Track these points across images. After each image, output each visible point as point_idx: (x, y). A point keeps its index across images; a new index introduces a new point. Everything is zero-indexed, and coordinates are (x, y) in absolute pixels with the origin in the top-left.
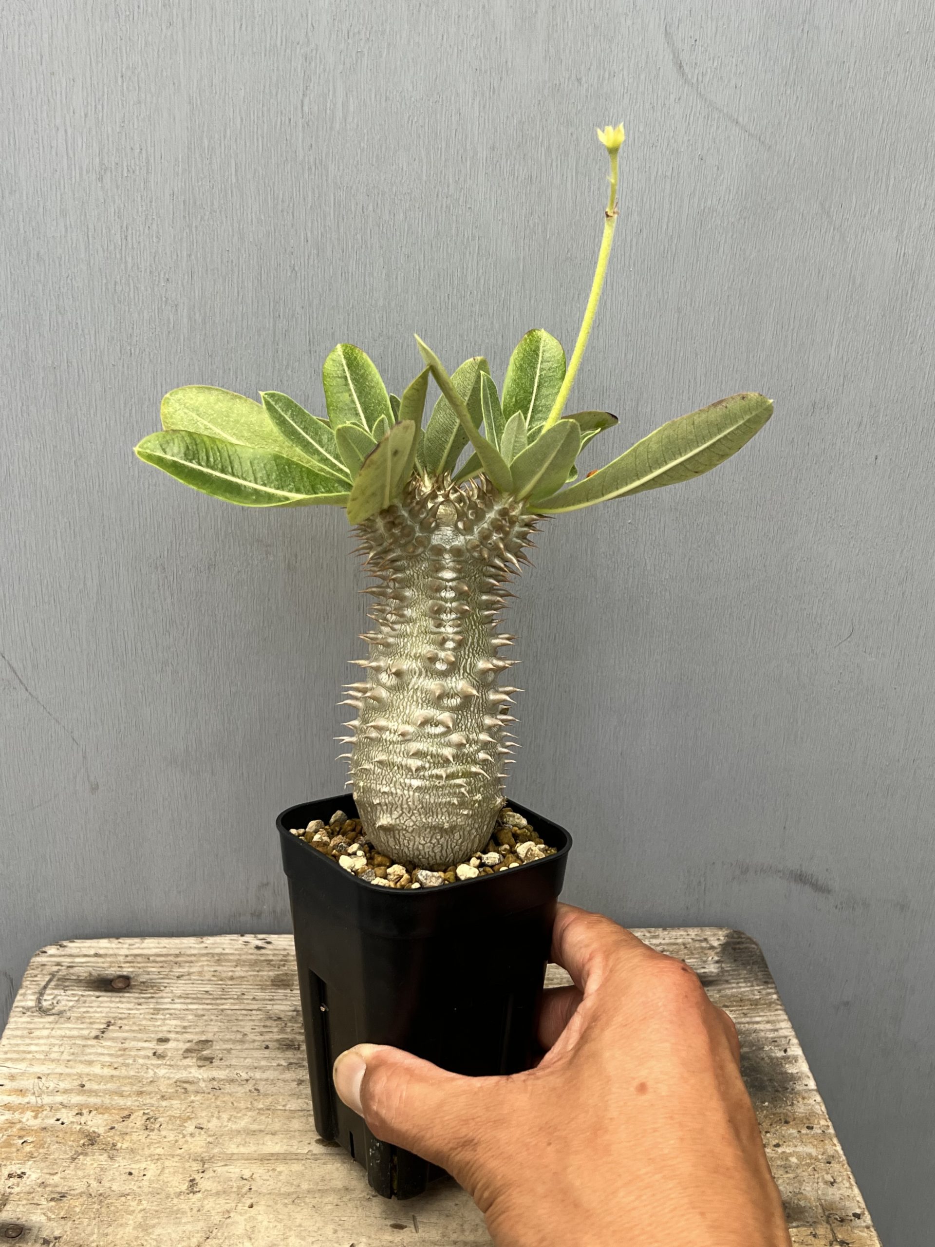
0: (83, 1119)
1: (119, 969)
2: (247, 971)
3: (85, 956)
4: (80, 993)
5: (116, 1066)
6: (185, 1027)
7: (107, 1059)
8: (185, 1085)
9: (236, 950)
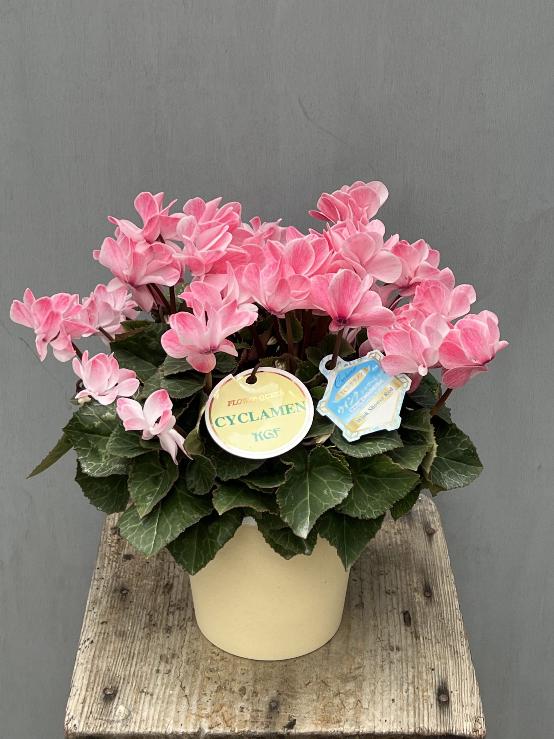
0: (208, 692)
1: (98, 693)
2: (110, 646)
3: (83, 707)
4: (114, 706)
5: (173, 686)
6: (149, 665)
7: (168, 690)
8: (190, 661)
9: (91, 650)
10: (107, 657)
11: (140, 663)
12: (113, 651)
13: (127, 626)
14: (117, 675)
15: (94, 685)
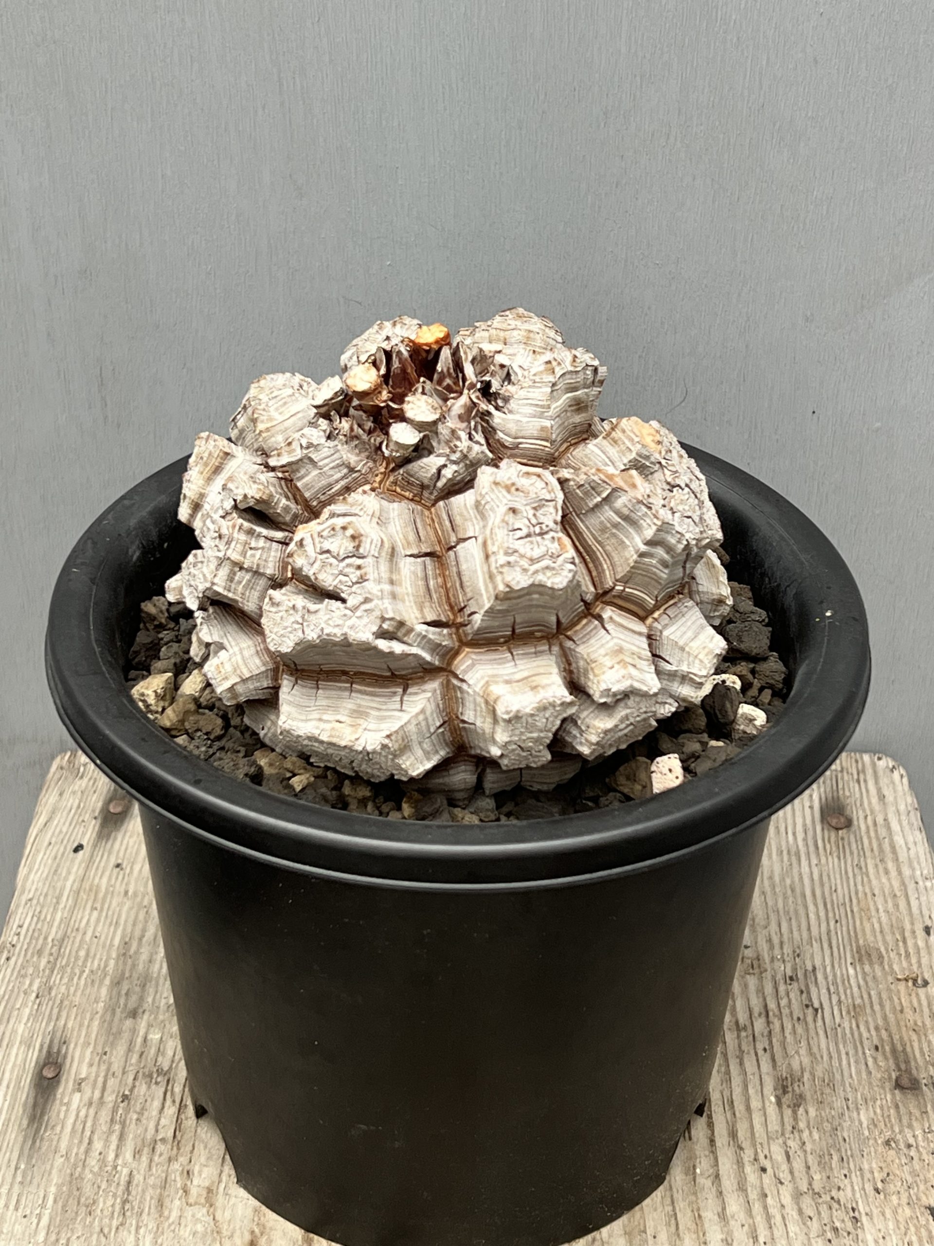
10: (874, 895)
11: (793, 882)
12: (868, 909)
13: (860, 977)
14: (835, 855)
15: (876, 831)
